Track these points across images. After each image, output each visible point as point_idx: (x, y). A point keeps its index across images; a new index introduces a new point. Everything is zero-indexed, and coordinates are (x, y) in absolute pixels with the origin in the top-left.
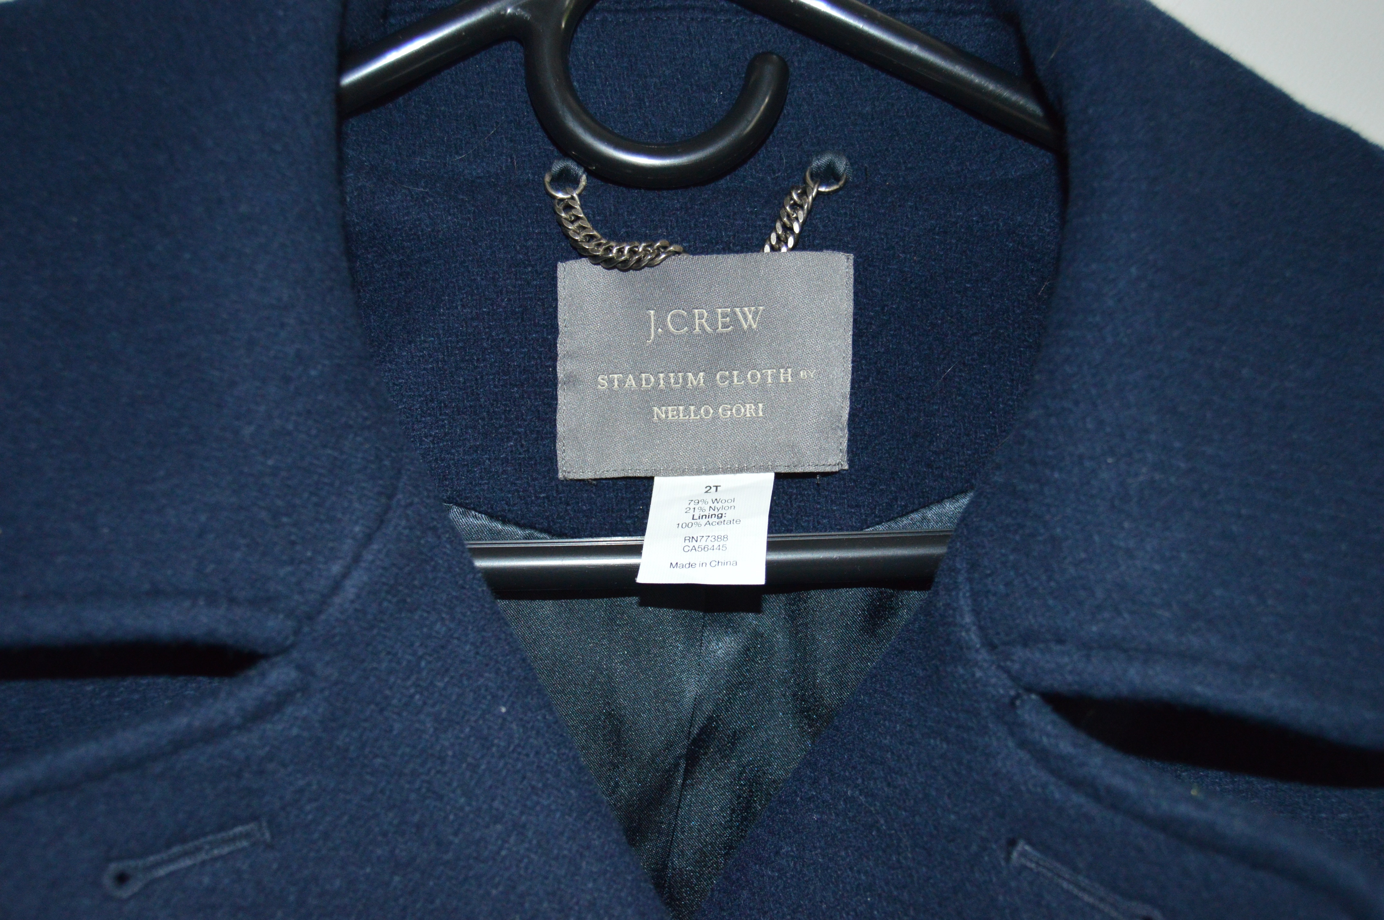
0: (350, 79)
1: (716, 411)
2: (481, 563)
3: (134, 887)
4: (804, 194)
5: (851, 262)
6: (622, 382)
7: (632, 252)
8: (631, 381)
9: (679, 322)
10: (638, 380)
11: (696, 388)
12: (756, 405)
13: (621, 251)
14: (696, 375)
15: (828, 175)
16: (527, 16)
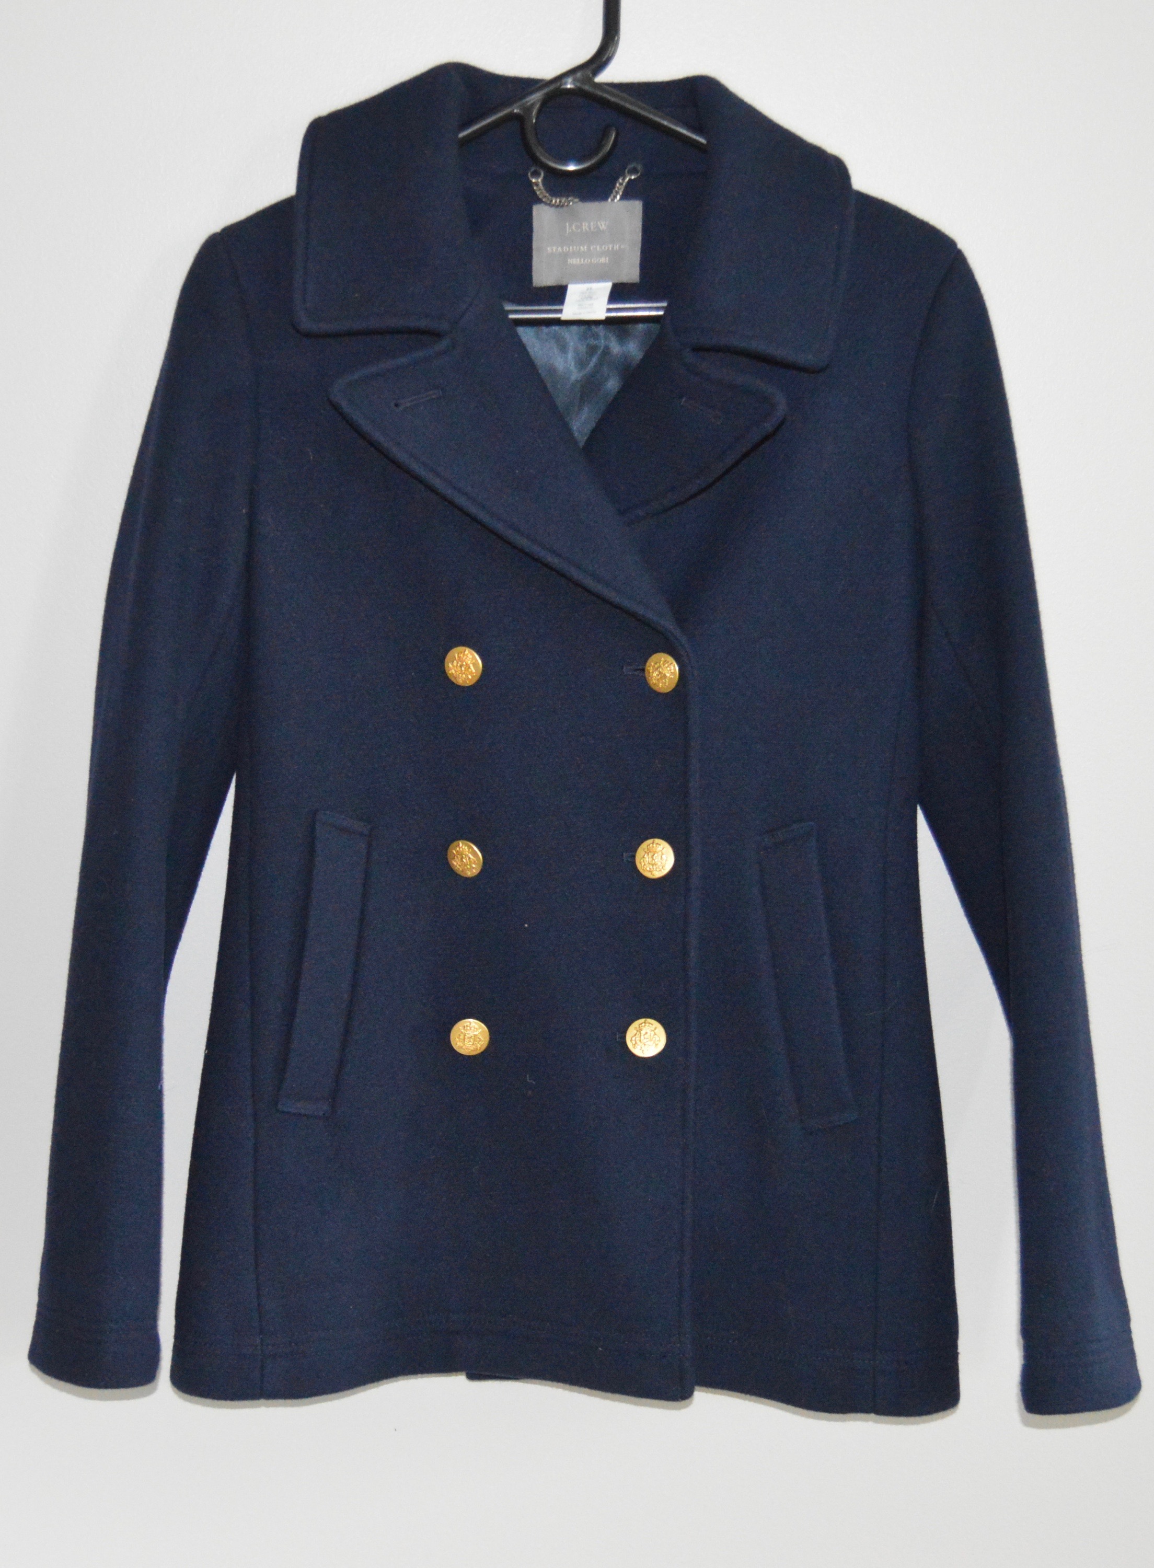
0: (461, 135)
1: (591, 260)
2: (512, 316)
3: (401, 408)
4: (624, 179)
5: (641, 204)
6: (556, 250)
7: (560, 202)
8: (560, 249)
9: (577, 227)
10: (563, 249)
11: (583, 252)
12: (606, 258)
13: (556, 202)
14: (584, 247)
15: (634, 171)
16: (522, 113)
